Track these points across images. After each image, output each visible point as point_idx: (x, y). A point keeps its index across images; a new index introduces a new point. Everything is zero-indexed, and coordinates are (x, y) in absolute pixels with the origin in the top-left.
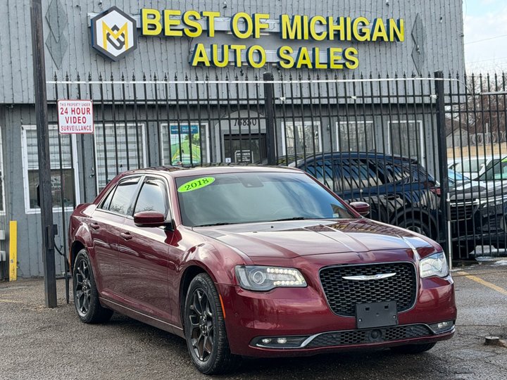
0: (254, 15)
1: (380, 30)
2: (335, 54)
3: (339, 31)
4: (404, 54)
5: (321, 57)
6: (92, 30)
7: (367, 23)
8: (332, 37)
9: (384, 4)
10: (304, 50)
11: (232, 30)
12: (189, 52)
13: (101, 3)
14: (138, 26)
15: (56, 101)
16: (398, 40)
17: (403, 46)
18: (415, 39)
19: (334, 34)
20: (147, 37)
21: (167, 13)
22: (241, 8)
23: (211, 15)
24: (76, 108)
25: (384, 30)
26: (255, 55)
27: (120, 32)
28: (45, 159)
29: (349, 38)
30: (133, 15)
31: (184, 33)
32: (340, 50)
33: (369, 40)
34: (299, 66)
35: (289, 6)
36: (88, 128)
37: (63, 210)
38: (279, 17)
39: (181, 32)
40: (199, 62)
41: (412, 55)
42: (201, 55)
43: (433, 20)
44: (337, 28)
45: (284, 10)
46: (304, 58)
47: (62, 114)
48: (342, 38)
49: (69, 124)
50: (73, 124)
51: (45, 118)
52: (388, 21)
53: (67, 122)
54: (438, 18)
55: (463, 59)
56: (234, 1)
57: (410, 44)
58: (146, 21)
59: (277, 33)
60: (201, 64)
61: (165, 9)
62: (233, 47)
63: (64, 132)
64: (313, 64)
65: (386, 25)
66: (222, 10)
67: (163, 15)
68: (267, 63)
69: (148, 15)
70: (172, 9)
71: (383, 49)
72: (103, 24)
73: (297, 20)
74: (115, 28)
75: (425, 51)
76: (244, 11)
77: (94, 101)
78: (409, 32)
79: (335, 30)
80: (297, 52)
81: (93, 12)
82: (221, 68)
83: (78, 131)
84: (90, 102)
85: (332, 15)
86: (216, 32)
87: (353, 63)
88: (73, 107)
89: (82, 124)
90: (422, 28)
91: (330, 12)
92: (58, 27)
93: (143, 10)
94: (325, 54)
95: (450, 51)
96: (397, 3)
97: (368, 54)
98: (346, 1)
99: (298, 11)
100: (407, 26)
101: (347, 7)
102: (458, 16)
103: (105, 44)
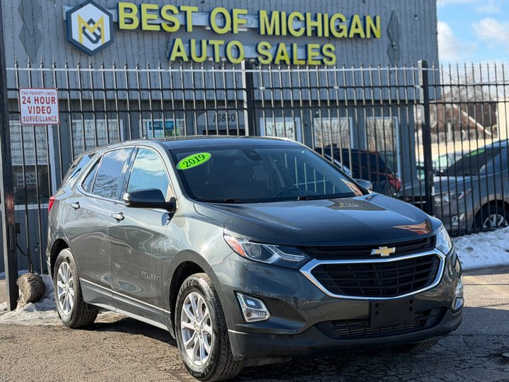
0: (231, 11)
1: (357, 27)
2: (313, 50)
3: (316, 27)
4: (381, 51)
5: (299, 54)
6: (67, 24)
7: (344, 19)
8: (309, 33)
9: (362, 4)
10: (282, 47)
11: (210, 26)
12: (167, 47)
14: (114, 20)
15: (18, 90)
16: (374, 37)
17: (380, 45)
18: (391, 36)
19: (312, 31)
20: (124, 31)
21: (145, 7)
22: (218, 3)
23: (189, 9)
24: (40, 97)
25: (360, 26)
26: (233, 51)
27: (96, 26)
28: (6, 152)
29: (327, 34)
30: (110, 9)
31: (161, 27)
32: (318, 46)
33: (346, 36)
34: (277, 62)
35: (267, 2)
36: (53, 119)
37: (26, 207)
38: (257, 13)
39: (159, 27)
40: (177, 58)
41: (388, 52)
42: (179, 50)
43: (409, 17)
44: (315, 24)
45: (262, 6)
46: (282, 54)
47: (24, 103)
48: (320, 34)
49: (32, 115)
50: (36, 115)
51: (5, 108)
52: (364, 18)
53: (30, 113)
54: (413, 15)
55: (437, 56)
57: (386, 40)
58: (123, 15)
59: (254, 29)
60: (179, 59)
61: (143, 3)
62: (211, 42)
63: (26, 122)
64: (292, 60)
65: (362, 22)
66: (199, 4)
67: (140, 9)
68: (245, 59)
69: (125, 9)
70: (149, 3)
71: (359, 45)
72: (79, 17)
74: (91, 21)
75: (401, 47)
76: (223, 6)
77: (59, 90)
78: (385, 29)
79: (312, 27)
80: (275, 48)
81: (69, 5)
82: (200, 63)
83: (43, 123)
84: (54, 91)
85: (310, 11)
86: (194, 26)
87: (331, 59)
88: (36, 96)
89: (47, 115)
90: (397, 26)
91: (308, 8)
92: (33, 19)
93: (120, 4)
94: (303, 50)
95: (424, 48)
96: (373, 1)
97: (345, 51)
99: (276, 6)
100: (383, 23)
101: (324, 3)
102: (433, 14)
103: (81, 38)
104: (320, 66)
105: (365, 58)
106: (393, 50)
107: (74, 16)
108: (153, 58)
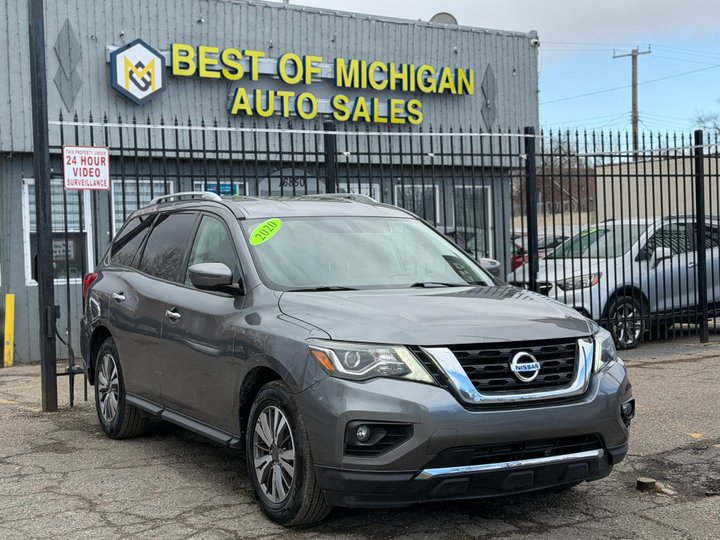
0: (304, 58)
1: (447, 81)
2: (397, 106)
3: (401, 80)
4: (474, 110)
5: (380, 109)
6: (111, 66)
7: (433, 72)
8: (393, 87)
9: (452, 51)
10: (362, 100)
11: (279, 74)
12: (228, 98)
13: (122, 35)
14: (168, 64)
15: (61, 147)
16: (467, 93)
17: (473, 103)
18: (486, 93)
19: (397, 84)
20: (178, 78)
21: (203, 50)
22: (289, 48)
23: (255, 55)
24: (87, 156)
25: (451, 80)
26: (305, 104)
27: (146, 70)
29: (413, 88)
30: (162, 50)
31: (222, 74)
32: (402, 102)
33: (435, 91)
34: (355, 119)
35: (345, 49)
36: (103, 183)
38: (333, 61)
39: (219, 73)
40: (239, 110)
41: (482, 111)
42: (242, 102)
43: (506, 72)
44: (399, 76)
45: (339, 54)
46: (362, 110)
47: (68, 163)
48: (405, 88)
49: (78, 177)
50: (82, 177)
51: (46, 168)
52: (456, 71)
53: (76, 175)
54: (511, 70)
55: (537, 118)
56: (282, 41)
57: (480, 99)
58: (177, 59)
59: (329, 79)
60: (242, 112)
61: (201, 45)
62: (280, 93)
63: (70, 187)
64: (372, 117)
65: (454, 75)
66: (267, 50)
67: (198, 52)
68: (318, 114)
69: (180, 51)
70: (208, 45)
71: (450, 106)
73: (355, 64)
74: (140, 65)
75: (496, 106)
76: (294, 52)
77: (111, 149)
78: (479, 85)
79: (397, 79)
80: (353, 103)
81: (113, 45)
82: (266, 118)
83: (90, 187)
84: (105, 150)
85: (394, 61)
86: (260, 75)
87: (417, 117)
88: (83, 155)
89: (95, 178)
90: (493, 81)
91: (391, 57)
92: (70, 61)
93: (174, 45)
94: (385, 106)
95: (523, 108)
96: (466, 51)
97: (433, 108)
98: (410, 46)
99: (355, 55)
100: (477, 76)
101: (410, 53)
102: (532, 68)
103: (127, 84)
104: (404, 125)
105: (456, 117)
106: (488, 109)
107: (120, 58)
108: (212, 110)
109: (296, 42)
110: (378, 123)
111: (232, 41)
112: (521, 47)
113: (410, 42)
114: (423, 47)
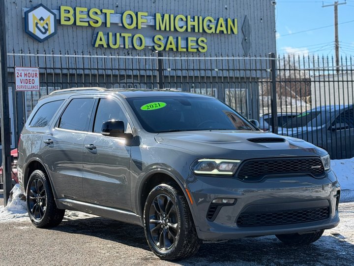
0: (137, 15)
1: (221, 26)
2: (192, 41)
3: (194, 26)
4: (237, 43)
5: (182, 43)
6: (25, 20)
7: (213, 20)
8: (189, 30)
9: (224, 8)
10: (171, 38)
11: (122, 23)
12: (93, 38)
13: (31, 1)
14: (58, 18)
15: (14, 68)
16: (233, 33)
17: (237, 39)
18: (244, 33)
19: (191, 28)
20: (62, 25)
21: (78, 9)
22: (128, 8)
23: (108, 12)
25: (224, 25)
26: (138, 41)
27: (45, 22)
28: (6, 109)
29: (201, 31)
30: (53, 10)
31: (89, 24)
32: (195, 39)
33: (214, 32)
34: (167, 49)
35: (160, 7)
36: (36, 87)
38: (154, 15)
40: (99, 45)
41: (242, 44)
42: (101, 40)
43: (256, 20)
44: (193, 23)
45: (157, 10)
46: (171, 44)
47: (18, 77)
48: (196, 30)
49: (23, 84)
50: (25, 84)
51: (6, 80)
52: (226, 21)
54: (259, 19)
55: (276, 48)
56: (124, 3)
57: (241, 36)
58: (63, 15)
59: (151, 26)
61: (76, 6)
62: (123, 35)
63: (19, 89)
64: (177, 48)
66: (115, 8)
67: (75, 10)
68: (145, 46)
69: (65, 10)
70: (80, 7)
71: (223, 39)
72: (34, 16)
74: (42, 19)
75: (251, 40)
76: (130, 10)
77: (40, 68)
78: (240, 28)
79: (191, 25)
80: (166, 39)
81: (26, 7)
82: (114, 49)
84: (37, 69)
85: (190, 15)
86: (111, 23)
87: (204, 48)
88: (26, 72)
89: (32, 84)
90: (249, 26)
91: (188, 12)
93: (61, 7)
94: (185, 41)
95: (267, 41)
96: (232, 9)
97: (213, 42)
98: (199, 5)
99: (167, 11)
100: (239, 24)
101: (199, 9)
102: (272, 18)
103: (35, 30)
104: (196, 52)
105: (227, 48)
106: (246, 42)
108: (83, 45)
109: (132, 4)
110: (181, 52)
111: (95, 4)
112: (265, 5)
113: (199, 3)
114: (207, 6)
